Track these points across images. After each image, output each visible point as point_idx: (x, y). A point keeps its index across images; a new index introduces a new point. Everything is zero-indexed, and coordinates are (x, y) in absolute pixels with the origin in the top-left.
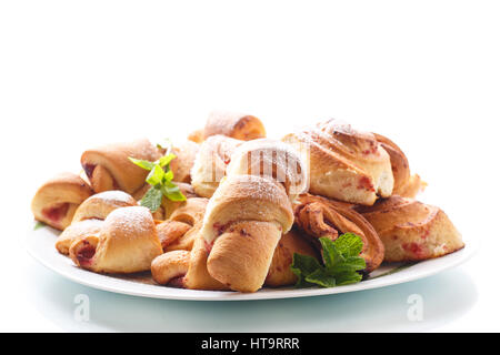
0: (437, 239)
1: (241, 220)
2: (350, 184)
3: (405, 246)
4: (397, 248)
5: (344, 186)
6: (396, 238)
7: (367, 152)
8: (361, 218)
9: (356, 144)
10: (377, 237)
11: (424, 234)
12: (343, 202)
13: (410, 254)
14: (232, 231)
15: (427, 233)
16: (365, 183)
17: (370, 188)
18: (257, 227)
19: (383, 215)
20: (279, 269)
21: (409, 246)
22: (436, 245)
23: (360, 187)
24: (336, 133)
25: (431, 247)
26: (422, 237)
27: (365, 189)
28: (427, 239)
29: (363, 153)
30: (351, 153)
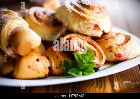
0: (130, 51)
2: (90, 28)
3: (115, 55)
4: (112, 56)
5: (87, 29)
6: (111, 51)
7: (98, 13)
8: (95, 43)
9: (93, 9)
10: (102, 51)
11: (124, 49)
12: (86, 36)
13: (117, 58)
15: (125, 49)
16: (96, 27)
17: (99, 29)
19: (106, 41)
20: (57, 68)
21: (117, 55)
22: (129, 54)
23: (94, 29)
24: (83, 5)
25: (127, 55)
26: (123, 51)
27: (96, 30)
28: (125, 51)
29: (96, 13)
30: (91, 13)
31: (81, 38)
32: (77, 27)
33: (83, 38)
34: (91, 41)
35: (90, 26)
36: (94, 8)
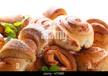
1: (9, 57)
2: (68, 44)
3: (87, 70)
5: (66, 44)
7: (81, 31)
11: (96, 65)
14: (4, 61)
16: (74, 43)
17: (77, 46)
18: (14, 61)
23: (72, 45)
24: (69, 22)
26: (94, 67)
27: (74, 46)
28: (97, 68)
29: (78, 31)
30: (73, 31)
31: (60, 51)
32: (58, 41)
33: (61, 51)
34: (67, 55)
35: (68, 42)
36: (77, 27)
